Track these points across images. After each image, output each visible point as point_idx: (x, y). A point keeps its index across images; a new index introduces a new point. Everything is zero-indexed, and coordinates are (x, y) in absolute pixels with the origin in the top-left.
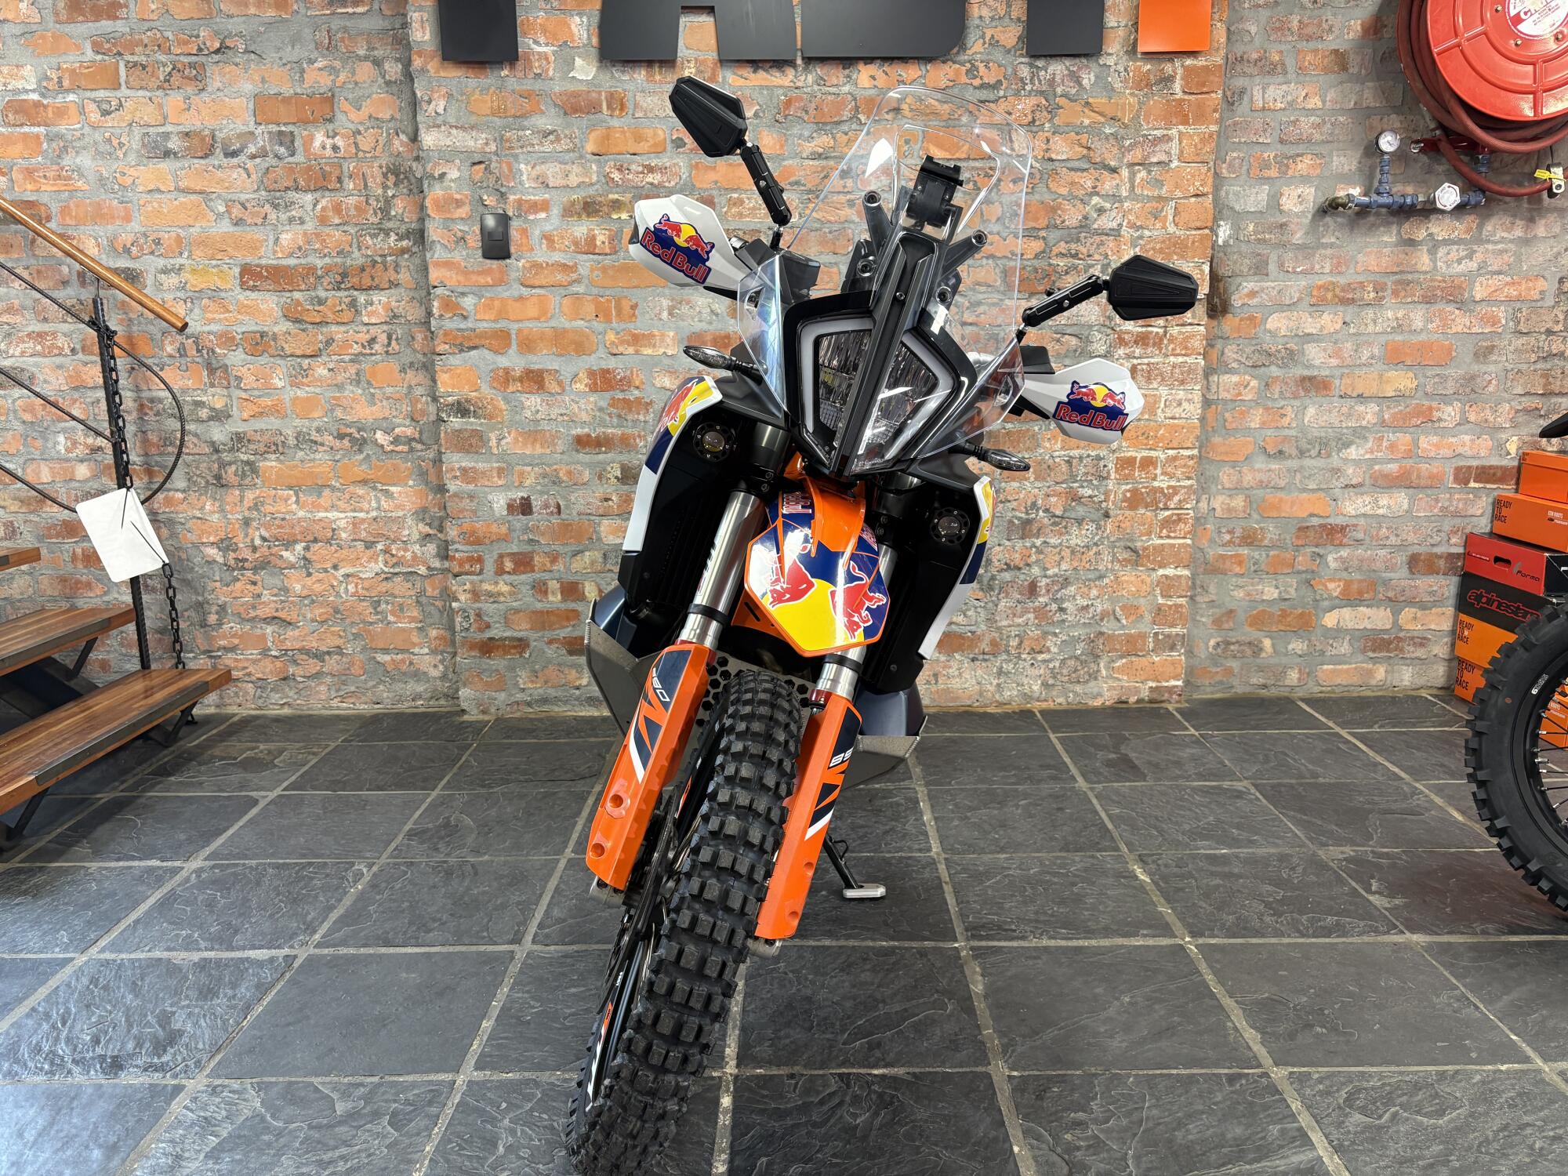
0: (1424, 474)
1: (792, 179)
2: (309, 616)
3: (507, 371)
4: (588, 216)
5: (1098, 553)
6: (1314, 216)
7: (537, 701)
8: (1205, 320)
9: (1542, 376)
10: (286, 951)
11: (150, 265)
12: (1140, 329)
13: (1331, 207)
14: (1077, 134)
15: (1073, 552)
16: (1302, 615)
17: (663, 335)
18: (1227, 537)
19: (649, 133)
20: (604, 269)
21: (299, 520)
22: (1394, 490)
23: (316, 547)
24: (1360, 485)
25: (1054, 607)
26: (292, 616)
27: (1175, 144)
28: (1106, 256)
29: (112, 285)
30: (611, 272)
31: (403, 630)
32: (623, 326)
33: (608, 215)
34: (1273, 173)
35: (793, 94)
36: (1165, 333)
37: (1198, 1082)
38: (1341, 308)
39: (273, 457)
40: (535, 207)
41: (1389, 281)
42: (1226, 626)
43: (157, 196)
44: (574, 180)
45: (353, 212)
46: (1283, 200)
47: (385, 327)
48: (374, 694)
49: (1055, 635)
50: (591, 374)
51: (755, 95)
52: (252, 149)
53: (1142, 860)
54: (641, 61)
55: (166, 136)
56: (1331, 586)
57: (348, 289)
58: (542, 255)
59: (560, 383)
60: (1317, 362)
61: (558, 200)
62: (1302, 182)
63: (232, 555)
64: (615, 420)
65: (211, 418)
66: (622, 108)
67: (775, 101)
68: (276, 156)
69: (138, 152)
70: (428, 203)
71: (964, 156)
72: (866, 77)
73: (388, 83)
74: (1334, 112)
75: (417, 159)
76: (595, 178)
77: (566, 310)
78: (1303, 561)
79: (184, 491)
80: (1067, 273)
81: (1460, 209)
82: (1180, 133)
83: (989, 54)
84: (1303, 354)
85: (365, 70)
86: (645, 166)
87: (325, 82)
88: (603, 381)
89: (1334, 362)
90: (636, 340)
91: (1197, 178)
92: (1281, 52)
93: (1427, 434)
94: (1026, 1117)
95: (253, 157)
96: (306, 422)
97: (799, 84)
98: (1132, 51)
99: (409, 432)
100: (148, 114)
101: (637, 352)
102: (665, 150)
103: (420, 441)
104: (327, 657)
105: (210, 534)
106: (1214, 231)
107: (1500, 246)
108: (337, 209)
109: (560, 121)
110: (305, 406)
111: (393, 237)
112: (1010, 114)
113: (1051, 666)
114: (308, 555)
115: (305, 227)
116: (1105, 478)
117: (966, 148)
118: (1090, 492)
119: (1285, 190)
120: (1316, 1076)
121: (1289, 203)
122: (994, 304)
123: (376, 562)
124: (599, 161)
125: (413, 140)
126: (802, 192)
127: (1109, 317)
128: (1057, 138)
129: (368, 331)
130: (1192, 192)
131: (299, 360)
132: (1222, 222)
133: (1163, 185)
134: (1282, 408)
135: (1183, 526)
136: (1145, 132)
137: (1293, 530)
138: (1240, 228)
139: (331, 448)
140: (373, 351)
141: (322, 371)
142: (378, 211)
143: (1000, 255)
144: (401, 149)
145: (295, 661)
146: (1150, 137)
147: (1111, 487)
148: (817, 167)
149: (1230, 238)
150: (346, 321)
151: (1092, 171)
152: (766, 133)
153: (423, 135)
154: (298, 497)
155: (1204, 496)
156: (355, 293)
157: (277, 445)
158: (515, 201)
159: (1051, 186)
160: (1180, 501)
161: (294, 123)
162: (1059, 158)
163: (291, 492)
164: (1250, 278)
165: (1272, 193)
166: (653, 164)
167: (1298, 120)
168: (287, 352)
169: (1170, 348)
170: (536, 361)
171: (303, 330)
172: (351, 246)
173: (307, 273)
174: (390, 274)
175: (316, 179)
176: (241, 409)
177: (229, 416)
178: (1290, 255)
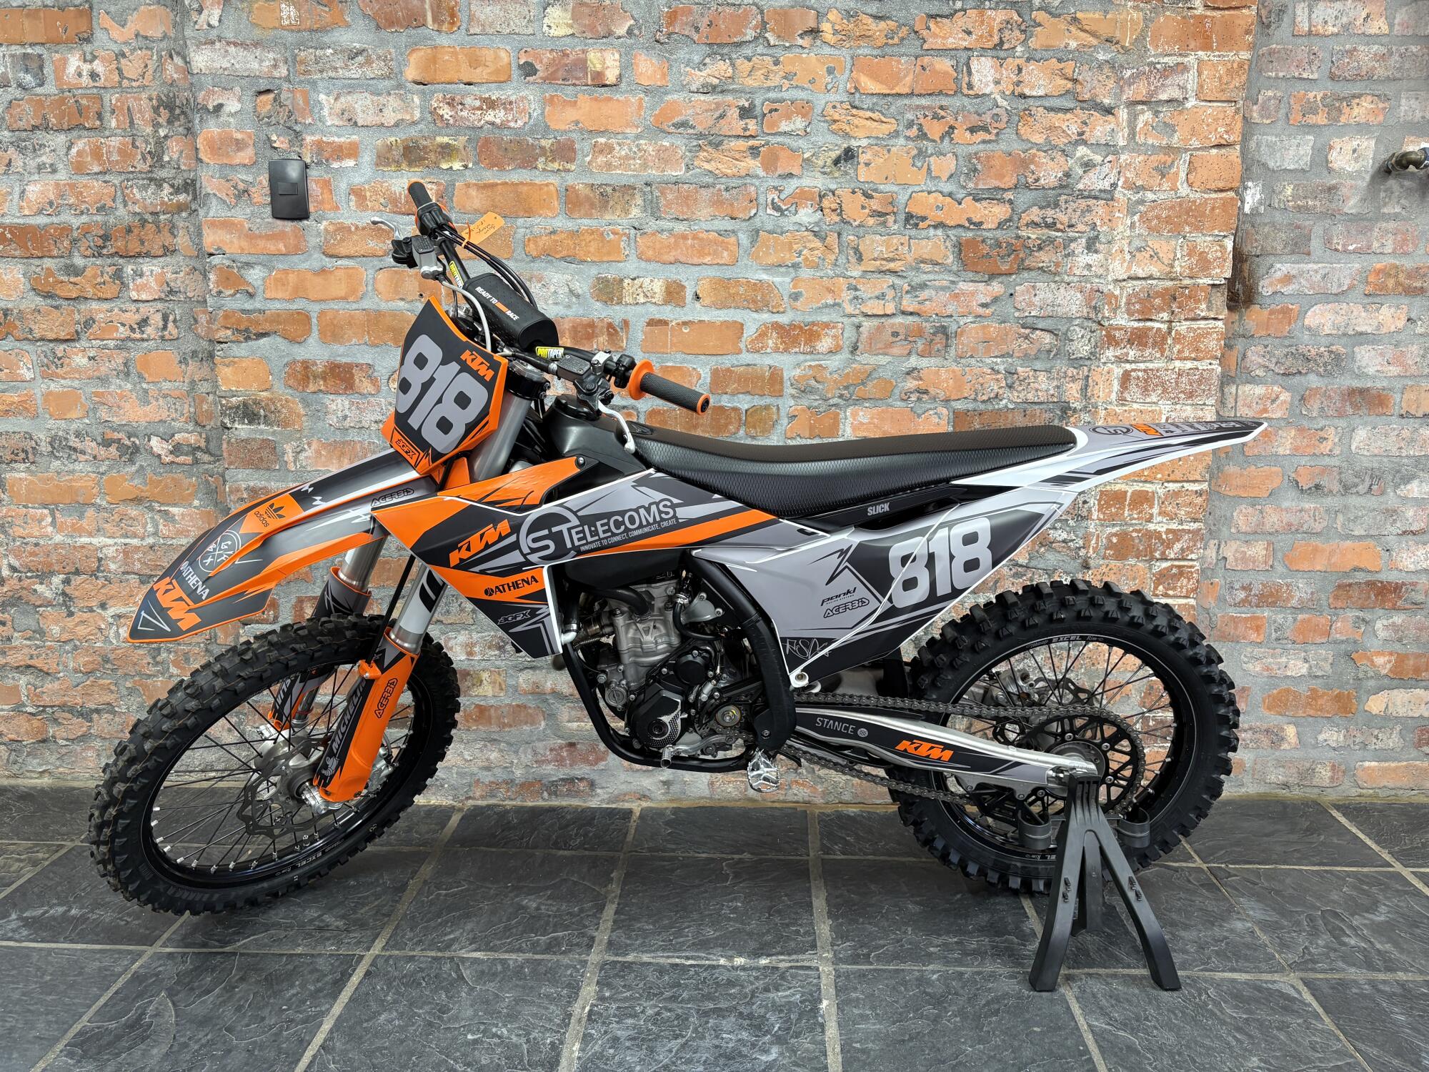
1: (675, 121)
2: (71, 665)
3: (306, 365)
4: (410, 164)
6: (1373, 177)
8: (1224, 313)
12: (1136, 324)
13: (1396, 167)
14: (1060, 60)
16: (1338, 698)
18: (1242, 595)
19: (488, 55)
21: (57, 546)
23: (77, 580)
24: (1422, 532)
26: (51, 666)
27: (1191, 80)
28: (1094, 227)
33: (437, 163)
34: (1321, 119)
35: (680, 5)
36: (1170, 329)
38: (1406, 300)
39: (22, 466)
40: (341, 152)
44: (390, 117)
45: (115, 157)
46: (1333, 156)
47: (160, 305)
51: (629, 5)
56: (1380, 660)
57: (112, 255)
58: (351, 215)
59: (374, 381)
60: (1371, 371)
61: (371, 144)
62: (1358, 132)
66: (453, 24)
67: (655, 13)
68: (20, 85)
70: (200, 143)
71: (906, 90)
74: (1404, 39)
75: (191, 86)
76: (417, 115)
77: (381, 287)
78: (1343, 626)
80: (1040, 248)
82: (1200, 61)
84: (1352, 357)
86: (484, 100)
89: (1394, 370)
91: (1221, 122)
96: (63, 424)
99: (192, 439)
102: (509, 79)
103: (207, 451)
104: (95, 716)
106: (1239, 192)
108: (97, 153)
109: (371, 36)
110: (60, 403)
111: (167, 189)
112: (969, 33)
114: (68, 591)
115: (59, 176)
116: (1083, 518)
117: (909, 79)
118: (1064, 536)
119: (1337, 143)
121: (1341, 159)
122: (943, 288)
124: (423, 93)
125: (186, 63)
126: (690, 137)
127: (1095, 308)
128: (1032, 66)
129: (138, 310)
130: (1214, 141)
131: (51, 345)
132: (1250, 184)
133: (1175, 131)
134: (1322, 429)
135: (1185, 581)
136: (1152, 59)
137: (1331, 588)
138: (1274, 191)
139: (95, 458)
140: (145, 336)
141: (80, 360)
142: (148, 157)
143: (952, 223)
144: (175, 76)
145: (56, 720)
146: (1158, 66)
147: (1092, 529)
148: (709, 103)
149: (1261, 204)
150: (109, 296)
151: (1078, 111)
152: (643, 57)
153: (192, 55)
154: (54, 518)
155: (1212, 542)
156: (121, 261)
157: (26, 452)
158: (314, 143)
159: (1022, 132)
160: (1182, 549)
161: (43, 44)
162: (1034, 94)
163: (46, 511)
164: (1285, 258)
165: (1319, 145)
166: (494, 98)
167: (1355, 49)
168: (37, 336)
169: (1175, 350)
170: (343, 353)
171: (56, 307)
172: (114, 201)
173: (61, 235)
174: (165, 238)
175: (71, 116)
178: (1340, 228)
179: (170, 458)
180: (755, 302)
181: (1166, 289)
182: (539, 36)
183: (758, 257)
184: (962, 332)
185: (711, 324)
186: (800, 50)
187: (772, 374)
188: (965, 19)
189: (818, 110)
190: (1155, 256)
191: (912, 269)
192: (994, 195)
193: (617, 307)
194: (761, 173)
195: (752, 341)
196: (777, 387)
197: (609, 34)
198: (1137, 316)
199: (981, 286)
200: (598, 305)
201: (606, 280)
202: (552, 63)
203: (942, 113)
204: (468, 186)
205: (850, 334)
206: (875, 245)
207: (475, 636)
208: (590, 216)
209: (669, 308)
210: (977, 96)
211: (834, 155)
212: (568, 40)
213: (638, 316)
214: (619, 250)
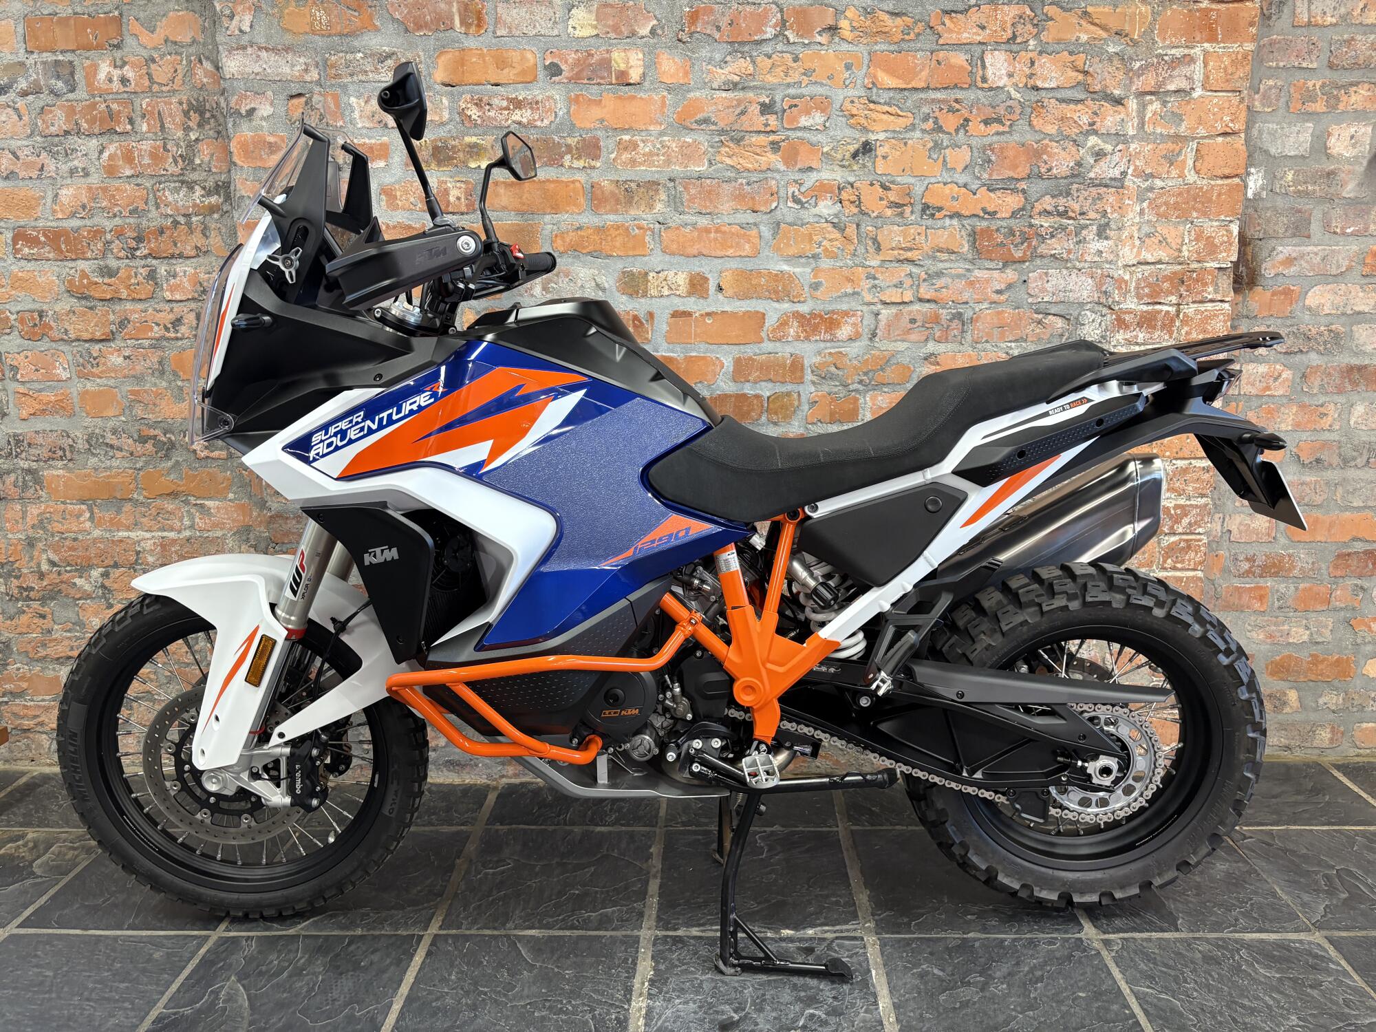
1: (699, 116)
4: (440, 163)
6: (1370, 162)
8: (1231, 296)
12: (1145, 308)
14: (1071, 53)
16: (1338, 661)
18: (1246, 566)
19: (515, 56)
21: (95, 541)
23: (114, 573)
27: (1198, 71)
28: (1104, 214)
33: (465, 163)
34: (1319, 106)
35: (701, 4)
36: (1178, 312)
39: (60, 464)
40: (372, 153)
45: (146, 161)
46: (1332, 141)
47: (193, 305)
51: (652, 6)
52: (23, 84)
56: (1374, 626)
57: (145, 257)
58: (382, 214)
60: (1369, 348)
62: (1356, 119)
63: (15, 582)
66: (479, 26)
67: (677, 13)
68: (52, 92)
70: (233, 146)
71: (922, 85)
75: (223, 94)
76: (446, 115)
78: (1341, 595)
80: (1052, 236)
82: (1206, 53)
84: (1352, 337)
86: (511, 100)
91: (1227, 111)
95: (24, 94)
96: (99, 422)
102: (535, 79)
106: (1244, 178)
108: (129, 158)
109: (400, 40)
110: (97, 402)
111: (198, 191)
112: (983, 28)
114: (107, 584)
115: (89, 180)
117: (924, 74)
119: (1335, 129)
121: (1339, 145)
122: (959, 276)
124: (451, 94)
125: (218, 68)
126: (712, 133)
127: (1105, 292)
128: (1044, 59)
129: (172, 310)
130: (1220, 129)
131: (87, 345)
132: (1253, 170)
133: (1182, 120)
134: (1322, 406)
135: (1193, 555)
136: (1160, 51)
137: (1331, 558)
138: (1275, 177)
139: (132, 454)
140: (179, 335)
141: (116, 360)
142: (179, 160)
143: (967, 213)
144: (205, 80)
146: (1166, 58)
148: (731, 100)
149: (1263, 189)
150: (143, 297)
151: (1089, 102)
152: (666, 56)
153: (224, 60)
154: (92, 513)
155: (1217, 516)
156: (154, 262)
157: (64, 450)
159: (1035, 123)
160: (1190, 524)
161: (73, 51)
162: (1047, 86)
163: (84, 507)
164: (1286, 241)
165: (1318, 133)
166: (520, 98)
167: (1353, 39)
168: (73, 336)
169: (1183, 332)
171: (91, 308)
172: (146, 203)
173: (95, 236)
174: (197, 239)
175: (102, 121)
176: (19, 406)
177: (5, 415)
178: (1339, 211)
179: (202, 455)
180: (776, 292)
181: (1175, 273)
182: (564, 37)
183: (777, 249)
184: (978, 317)
185: (734, 314)
186: (819, 47)
187: (793, 362)
188: (979, 14)
189: (836, 105)
190: (1163, 241)
191: (929, 257)
192: (1008, 186)
193: (643, 300)
194: (782, 167)
195: (774, 330)
196: (799, 374)
197: (633, 34)
198: (1146, 300)
199: (996, 274)
200: (624, 298)
201: (631, 274)
202: (577, 62)
203: (957, 106)
204: (496, 184)
205: (869, 321)
206: (893, 235)
208: (616, 212)
209: (693, 299)
210: (991, 89)
211: (852, 148)
212: (593, 41)
213: (662, 309)
214: (644, 244)
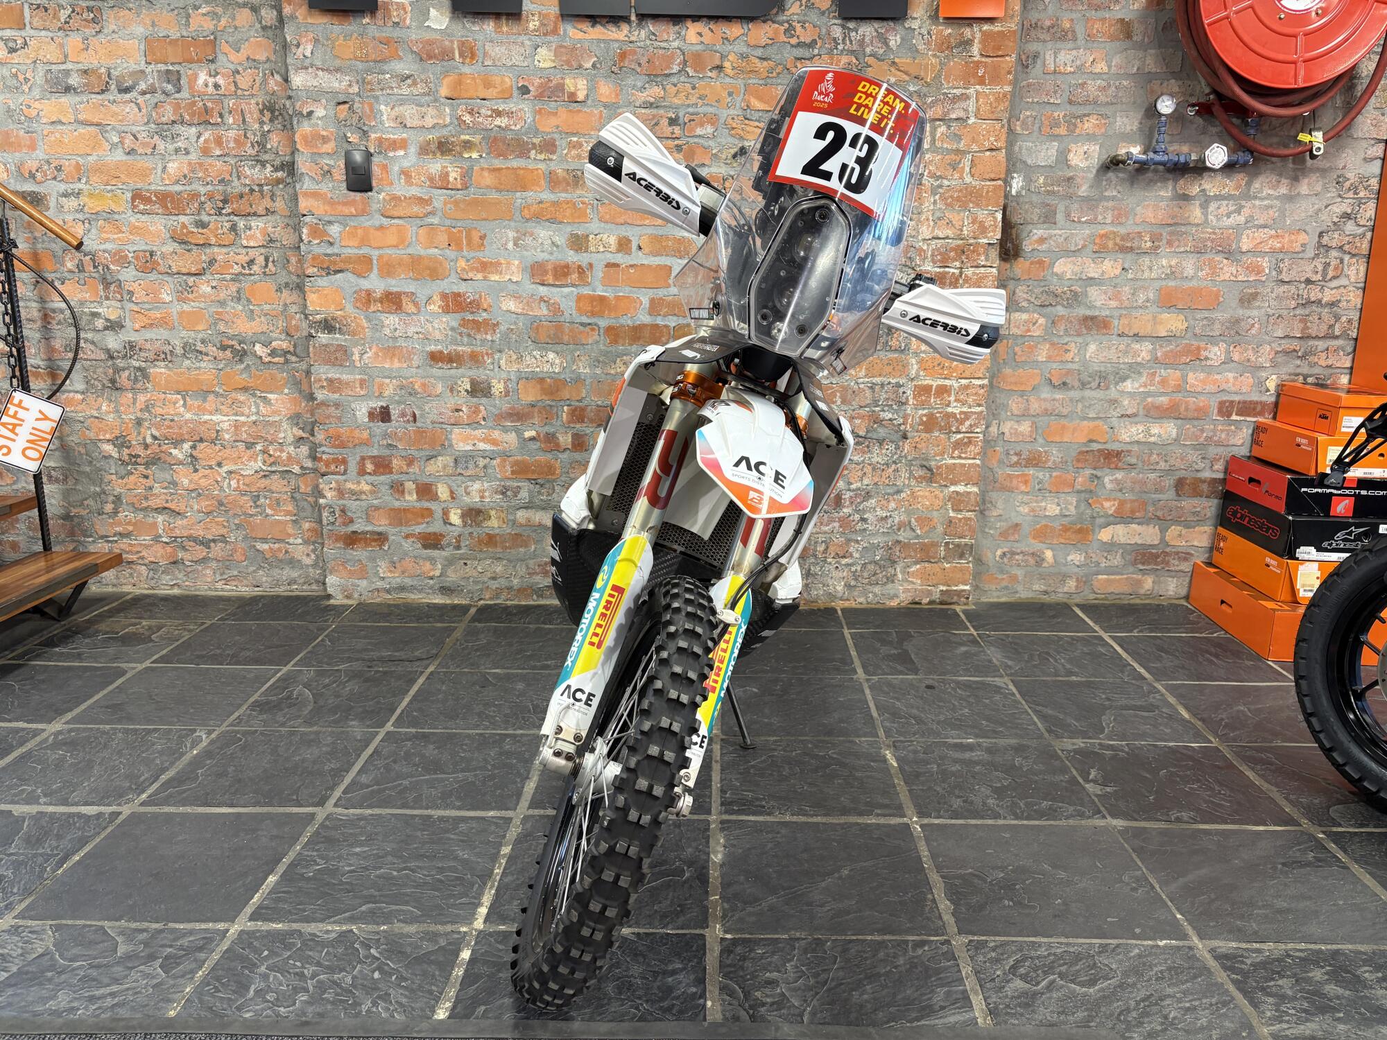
0: (1192, 406)
2: (196, 507)
3: (369, 293)
4: (443, 153)
5: (897, 470)
6: (1098, 171)
7: (395, 589)
8: (998, 263)
9: (1301, 321)
10: (113, 808)
11: (52, 190)
12: (938, 270)
13: (1113, 164)
15: (874, 469)
16: (1080, 531)
17: (508, 263)
18: (1015, 459)
19: (497, 80)
20: (456, 203)
21: (187, 422)
22: (1165, 421)
23: (201, 446)
24: (1135, 415)
25: (857, 517)
26: (181, 507)
27: (971, 105)
29: (16, 207)
30: (462, 206)
31: (279, 522)
32: (472, 254)
33: (460, 154)
34: (1062, 131)
35: (626, 48)
36: (961, 273)
37: (886, 947)
38: (1121, 256)
39: (163, 364)
40: (395, 145)
41: (1165, 232)
42: (1012, 538)
43: (59, 127)
44: (429, 122)
45: (232, 145)
46: (1070, 156)
47: (263, 250)
48: (254, 578)
49: (857, 542)
50: (444, 296)
51: (594, 48)
52: (143, 86)
53: (895, 746)
54: (489, 14)
55: (67, 73)
56: (1107, 504)
57: (229, 214)
58: (400, 189)
59: (416, 304)
60: (1098, 304)
61: (415, 139)
62: (1088, 140)
63: (126, 451)
64: (465, 339)
65: (106, 328)
66: (473, 56)
67: (611, 53)
68: (164, 92)
69: (41, 86)
70: (297, 138)
72: (692, 31)
73: (264, 28)
74: (1118, 76)
75: (290, 98)
76: (448, 120)
77: (421, 239)
78: (1082, 481)
79: (83, 393)
81: (1229, 167)
82: (977, 93)
83: (805, 15)
84: (1086, 295)
85: (244, 16)
86: (493, 111)
87: (209, 25)
88: (454, 303)
89: (1113, 304)
90: (484, 267)
91: (992, 134)
92: (1072, 20)
93: (1195, 371)
94: (726, 976)
95: (144, 93)
96: (192, 334)
97: (632, 39)
98: (934, 17)
99: (285, 345)
100: (51, 53)
101: (485, 278)
102: (511, 96)
103: (295, 354)
104: (212, 544)
105: (106, 432)
106: (1007, 182)
107: (1266, 202)
108: (219, 142)
109: (417, 66)
110: (189, 320)
111: (269, 168)
113: (853, 569)
114: (194, 453)
115: (190, 157)
116: (903, 404)
118: (890, 416)
119: (1073, 147)
120: (992, 944)
121: (1076, 159)
123: (256, 461)
124: (452, 105)
125: (286, 81)
127: (909, 258)
129: (247, 254)
130: (987, 146)
131: (185, 277)
132: (1015, 175)
133: (961, 140)
134: (1066, 344)
135: (973, 447)
136: (945, 91)
137: (1074, 454)
138: (1031, 180)
139: (215, 358)
140: (252, 272)
141: (206, 289)
142: (256, 145)
144: (276, 88)
145: (184, 548)
146: (950, 95)
147: (909, 411)
148: (648, 115)
149: (1022, 188)
150: (227, 243)
152: (603, 83)
153: (292, 76)
154: (185, 401)
155: (994, 422)
156: (235, 218)
157: (165, 354)
158: (376, 139)
160: (971, 425)
161: (180, 63)
163: (179, 396)
164: (1039, 226)
165: (1061, 149)
166: (500, 109)
167: (1085, 83)
168: (175, 270)
170: (395, 285)
171: (189, 251)
172: (231, 176)
173: (193, 198)
174: (267, 202)
175: (200, 115)
176: (133, 321)
177: (123, 326)
178: (1076, 206)
179: (268, 359)
180: (679, 252)
181: (958, 246)
182: (532, 68)
185: (649, 266)
186: (709, 80)
189: (722, 121)
190: (950, 223)
193: (585, 254)
195: (677, 279)
197: (580, 67)
198: (938, 264)
200: (571, 253)
201: (577, 235)
202: (541, 85)
204: (482, 169)
207: (486, 485)
208: (566, 191)
209: (620, 255)
211: (733, 151)
212: (552, 71)
213: (599, 260)
214: (585, 215)
